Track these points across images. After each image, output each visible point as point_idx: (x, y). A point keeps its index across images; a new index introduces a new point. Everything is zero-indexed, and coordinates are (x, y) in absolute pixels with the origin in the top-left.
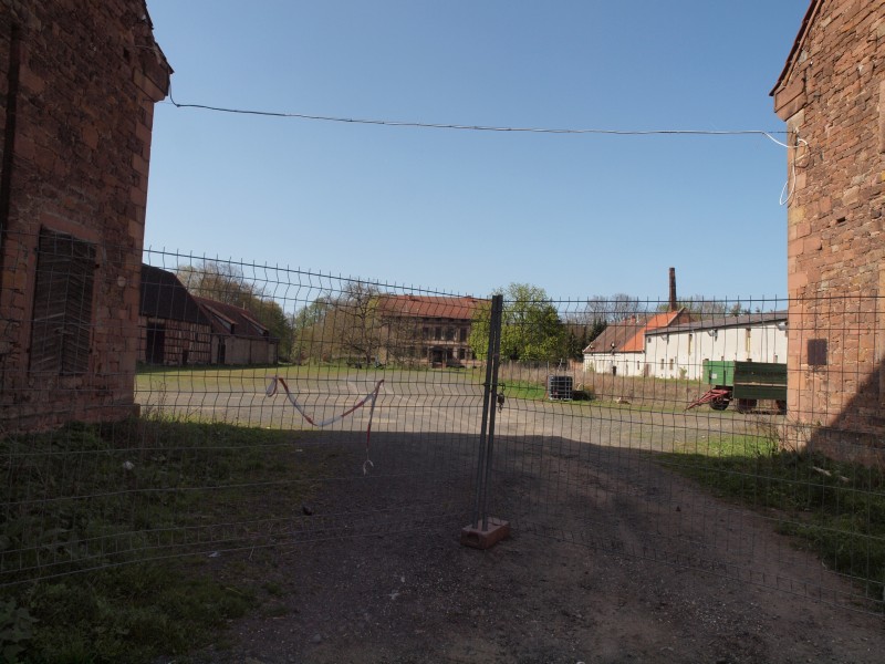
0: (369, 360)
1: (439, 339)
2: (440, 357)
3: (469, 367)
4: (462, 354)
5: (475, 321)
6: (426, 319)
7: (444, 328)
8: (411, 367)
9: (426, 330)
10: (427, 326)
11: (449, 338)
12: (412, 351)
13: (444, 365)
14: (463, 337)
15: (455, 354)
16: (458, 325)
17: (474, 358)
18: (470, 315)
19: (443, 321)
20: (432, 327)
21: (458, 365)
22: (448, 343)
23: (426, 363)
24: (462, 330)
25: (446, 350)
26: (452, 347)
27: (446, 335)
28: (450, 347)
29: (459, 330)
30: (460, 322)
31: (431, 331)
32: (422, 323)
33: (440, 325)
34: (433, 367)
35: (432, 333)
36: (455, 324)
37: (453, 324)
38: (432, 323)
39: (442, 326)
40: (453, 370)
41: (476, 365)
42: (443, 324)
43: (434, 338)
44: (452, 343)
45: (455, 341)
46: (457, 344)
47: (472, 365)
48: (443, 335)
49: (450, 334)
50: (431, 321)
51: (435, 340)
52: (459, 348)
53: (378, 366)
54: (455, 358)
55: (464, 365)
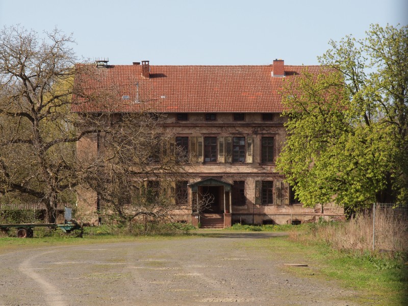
0: (50, 216)
1: (214, 161)
3: (281, 221)
4: (266, 194)
5: (290, 117)
6: (182, 117)
7: (224, 137)
8: (154, 228)
9: (183, 141)
10: (186, 132)
11: (237, 157)
12: (152, 193)
13: (227, 219)
14: (268, 154)
15: (251, 193)
16: (256, 128)
17: (294, 201)
18: (284, 105)
19: (220, 121)
20: (197, 134)
21: (258, 219)
22: (233, 169)
23: (185, 218)
24: (263, 139)
25: (228, 184)
26: (242, 179)
27: (228, 152)
28: (238, 179)
29: (258, 139)
30: (259, 121)
31: (193, 144)
32: (173, 126)
33: (214, 131)
34: (202, 226)
35: (197, 147)
36: (248, 126)
37: (243, 126)
38: (194, 126)
39: (219, 131)
40: (248, 232)
41: (299, 218)
42: (221, 127)
43: (201, 159)
44: (243, 169)
45: (248, 164)
46: (255, 171)
47: (289, 218)
48: (221, 151)
49: (237, 149)
50: (192, 120)
51: (204, 163)
52: (259, 179)
53: (72, 230)
54: (251, 202)
55: (272, 217)
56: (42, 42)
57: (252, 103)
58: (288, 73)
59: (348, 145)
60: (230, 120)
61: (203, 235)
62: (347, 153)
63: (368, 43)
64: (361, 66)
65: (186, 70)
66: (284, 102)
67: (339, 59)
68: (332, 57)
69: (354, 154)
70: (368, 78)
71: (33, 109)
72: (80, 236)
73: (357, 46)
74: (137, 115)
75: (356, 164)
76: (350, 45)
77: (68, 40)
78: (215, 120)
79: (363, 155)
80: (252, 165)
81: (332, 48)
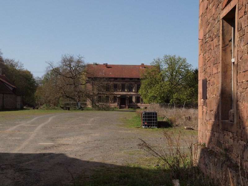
1: (124, 91)
2: (124, 102)
3: (142, 107)
4: (138, 100)
6: (116, 79)
7: (127, 84)
9: (116, 85)
10: (116, 83)
11: (130, 90)
13: (127, 107)
15: (134, 100)
16: (136, 82)
18: (141, 76)
19: (126, 80)
20: (119, 83)
21: (136, 107)
22: (129, 93)
23: (116, 106)
24: (137, 85)
25: (128, 97)
26: (131, 96)
27: (128, 88)
28: (130, 96)
29: (136, 85)
30: (136, 80)
31: (118, 86)
32: (113, 81)
33: (124, 83)
34: (120, 108)
35: (119, 87)
36: (133, 81)
37: (132, 81)
38: (119, 81)
39: (126, 83)
40: (132, 110)
41: (147, 107)
42: (126, 82)
43: (121, 90)
44: (132, 93)
45: (133, 92)
46: (135, 94)
47: (144, 107)
48: (126, 88)
49: (130, 88)
50: (118, 80)
51: (121, 91)
52: (136, 96)
53: (80, 108)
54: (134, 102)
55: (140, 106)
56: (76, 58)
57: (134, 75)
58: (145, 67)
59: (157, 87)
60: (129, 80)
61: (118, 111)
62: (156, 89)
63: (163, 60)
64: (162, 66)
65: (118, 66)
66: (141, 75)
67: (156, 64)
68: (154, 63)
69: (158, 90)
70: (164, 69)
71: (73, 76)
72: (82, 110)
73: (161, 60)
74: (101, 78)
75: (159, 92)
76: (159, 60)
77: (83, 57)
78: (125, 80)
79: (160, 90)
80: (135, 92)
81: (154, 61)
